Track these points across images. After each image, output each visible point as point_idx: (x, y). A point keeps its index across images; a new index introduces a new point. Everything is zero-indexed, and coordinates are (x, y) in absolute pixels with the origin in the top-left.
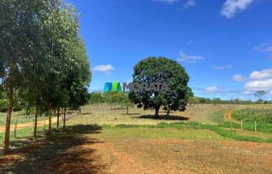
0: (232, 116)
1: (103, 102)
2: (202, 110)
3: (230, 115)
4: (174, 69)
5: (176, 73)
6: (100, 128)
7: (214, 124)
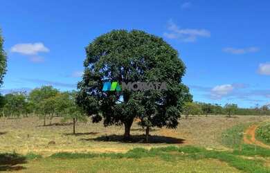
0: (258, 135)
1: (29, 112)
2: (206, 126)
3: (253, 133)
4: (159, 53)
5: (163, 60)
6: (22, 160)
7: (226, 149)
